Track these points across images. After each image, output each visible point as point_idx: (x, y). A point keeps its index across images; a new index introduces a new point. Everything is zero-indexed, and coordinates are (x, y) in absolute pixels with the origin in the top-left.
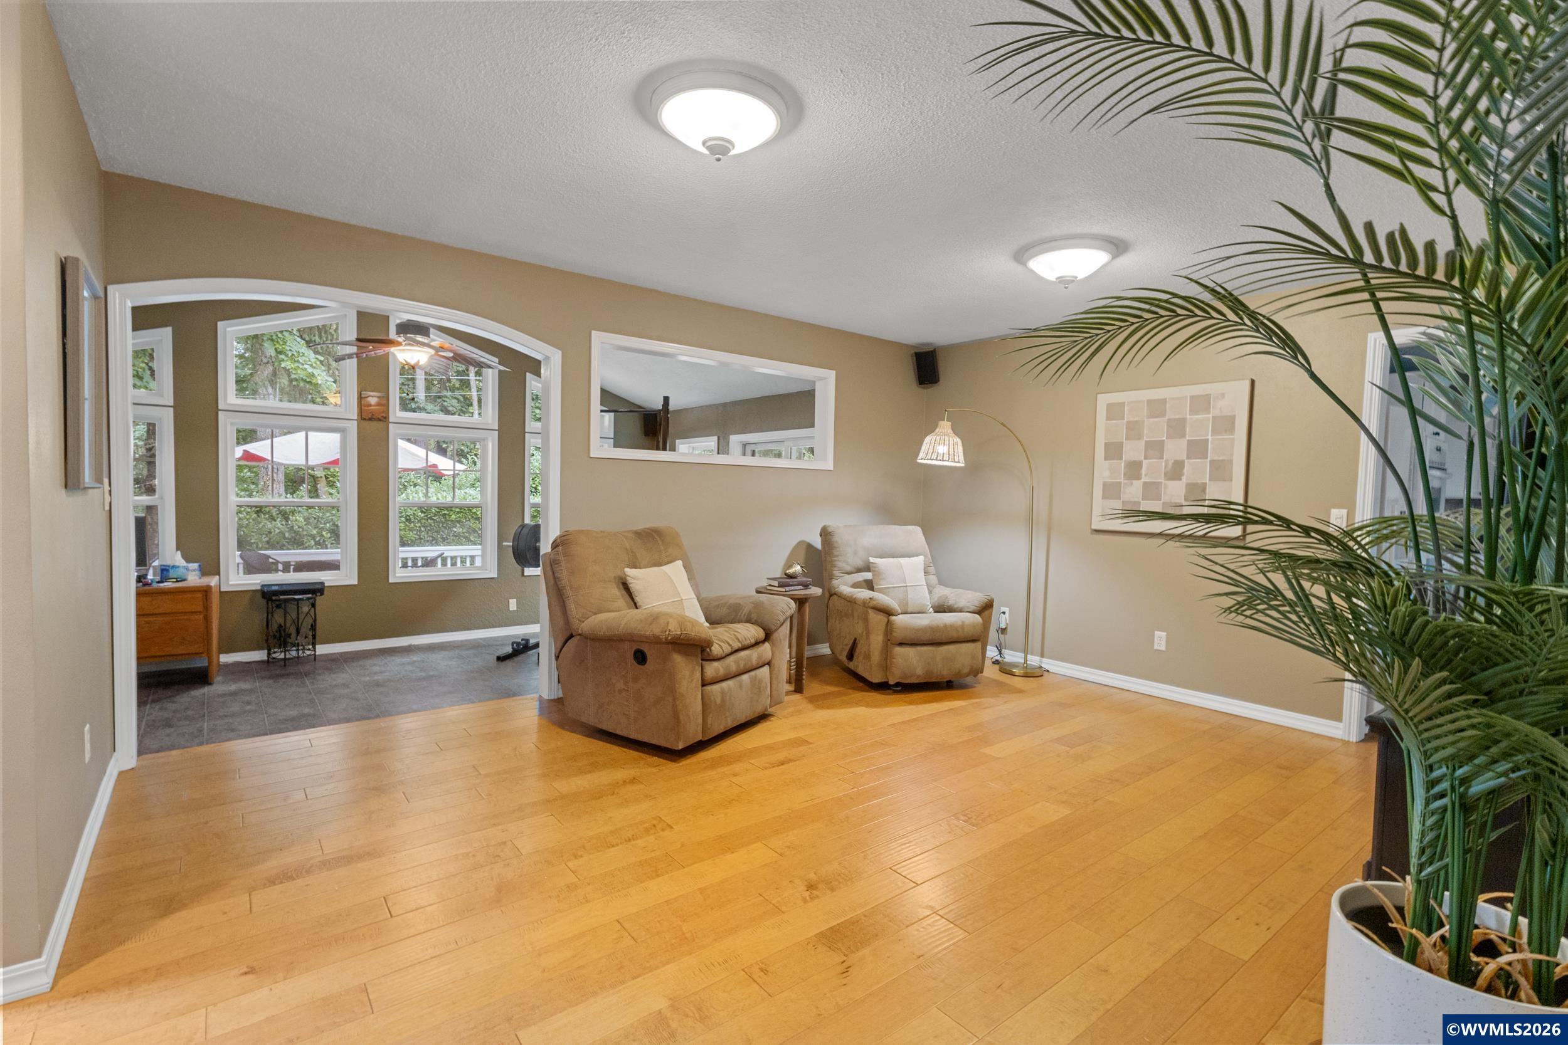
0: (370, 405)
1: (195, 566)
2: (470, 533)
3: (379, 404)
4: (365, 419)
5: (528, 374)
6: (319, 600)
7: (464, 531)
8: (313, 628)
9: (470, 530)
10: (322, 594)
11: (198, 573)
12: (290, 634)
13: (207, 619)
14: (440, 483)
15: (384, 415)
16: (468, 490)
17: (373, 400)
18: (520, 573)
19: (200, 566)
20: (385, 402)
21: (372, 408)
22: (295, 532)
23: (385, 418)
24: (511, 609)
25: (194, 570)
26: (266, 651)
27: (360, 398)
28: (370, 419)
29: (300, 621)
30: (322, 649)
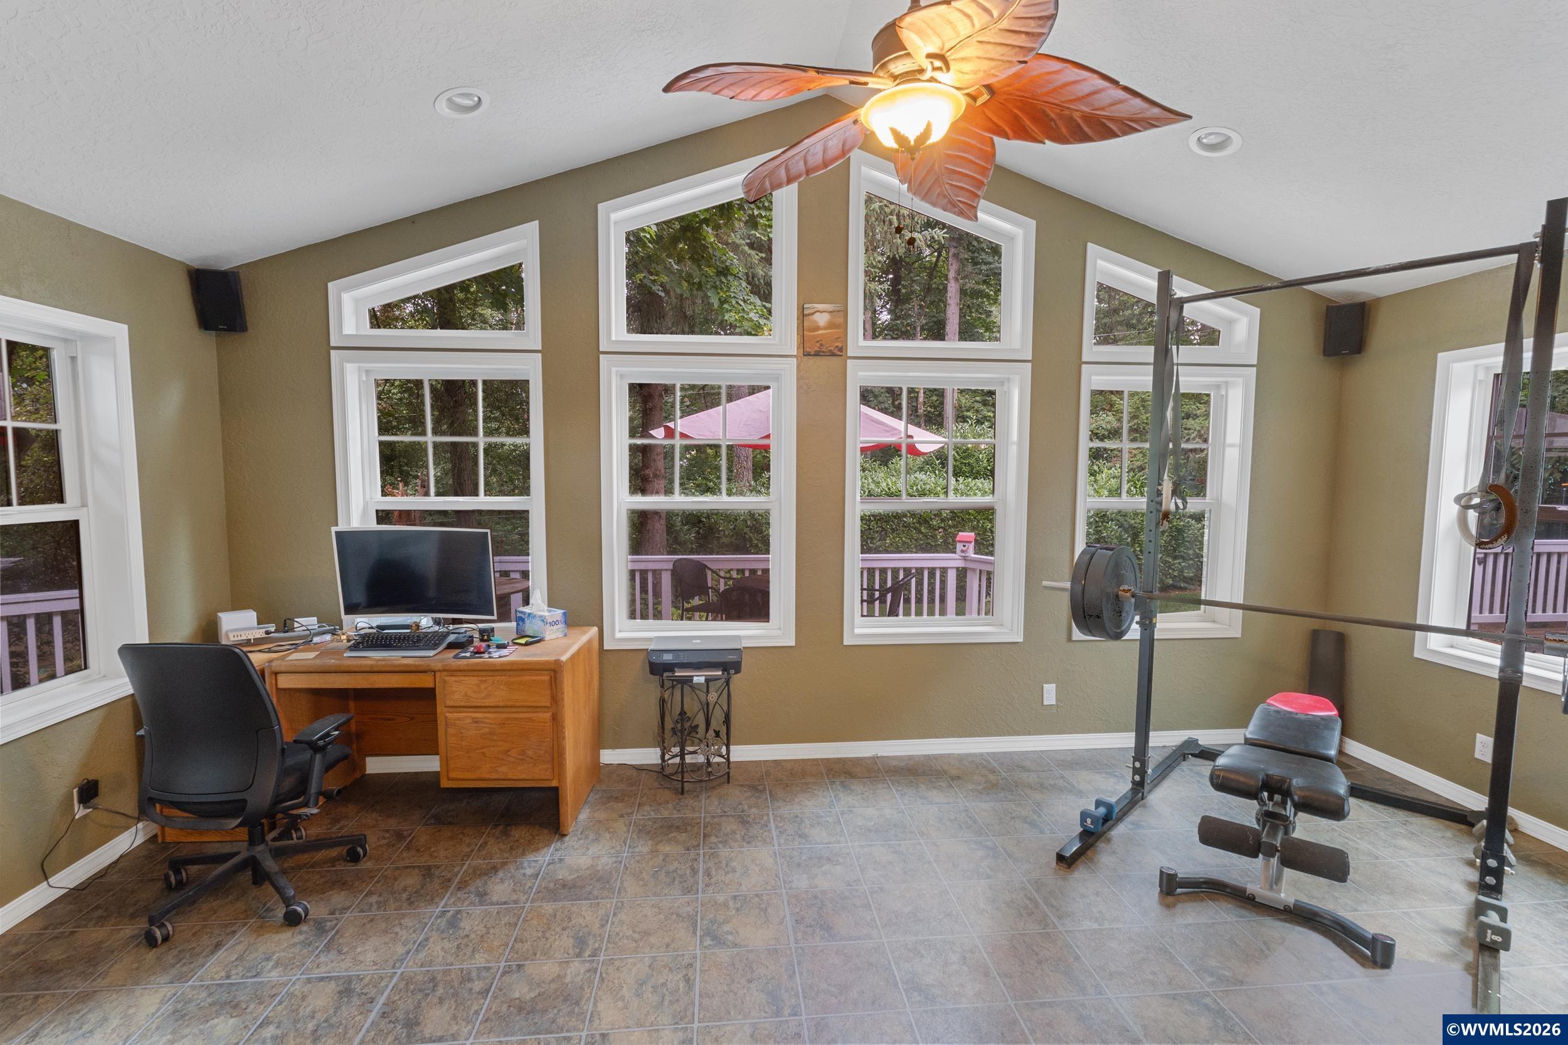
0: (818, 328)
1: (558, 613)
2: (920, 524)
3: (831, 325)
4: (809, 355)
5: (1091, 246)
6: (736, 679)
7: (915, 521)
8: (727, 721)
9: (921, 520)
10: (738, 671)
11: (561, 626)
12: (697, 726)
13: (557, 720)
14: (888, 468)
15: (840, 345)
16: (917, 475)
17: (822, 319)
18: (1065, 636)
19: (564, 614)
20: (840, 325)
21: (821, 332)
22: (755, 520)
23: (841, 350)
24: (1045, 703)
25: (555, 623)
26: (658, 751)
27: (802, 315)
28: (817, 354)
29: (711, 708)
30: (741, 753)
